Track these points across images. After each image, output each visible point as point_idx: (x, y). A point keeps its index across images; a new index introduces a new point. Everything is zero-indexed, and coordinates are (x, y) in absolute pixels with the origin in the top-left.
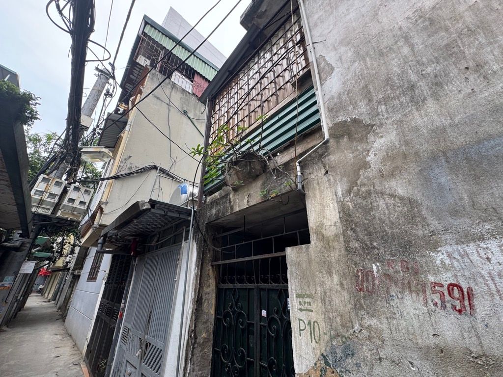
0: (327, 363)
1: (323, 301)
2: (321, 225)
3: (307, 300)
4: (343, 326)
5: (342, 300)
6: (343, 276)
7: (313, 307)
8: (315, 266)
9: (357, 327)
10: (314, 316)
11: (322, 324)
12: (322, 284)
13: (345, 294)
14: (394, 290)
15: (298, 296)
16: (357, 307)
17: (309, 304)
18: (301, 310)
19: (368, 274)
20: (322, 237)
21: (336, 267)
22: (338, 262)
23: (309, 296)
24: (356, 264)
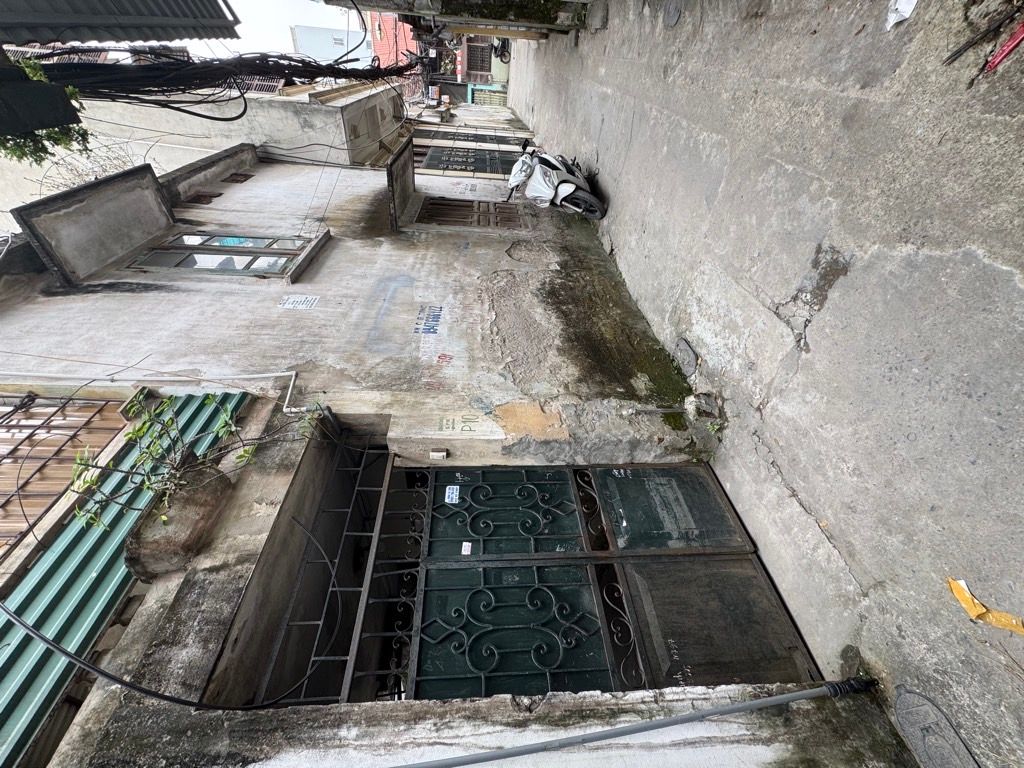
0: (491, 413)
1: (446, 410)
2: (378, 404)
3: (445, 421)
4: (463, 400)
5: (445, 399)
6: (427, 396)
7: (451, 418)
8: (415, 413)
9: (463, 394)
10: (458, 419)
11: (463, 413)
12: (432, 410)
13: (440, 397)
14: (439, 375)
15: (441, 429)
16: (450, 391)
17: (448, 421)
18: (453, 428)
19: (428, 384)
20: (391, 405)
21: (420, 398)
22: (416, 397)
23: (441, 421)
24: (420, 388)
